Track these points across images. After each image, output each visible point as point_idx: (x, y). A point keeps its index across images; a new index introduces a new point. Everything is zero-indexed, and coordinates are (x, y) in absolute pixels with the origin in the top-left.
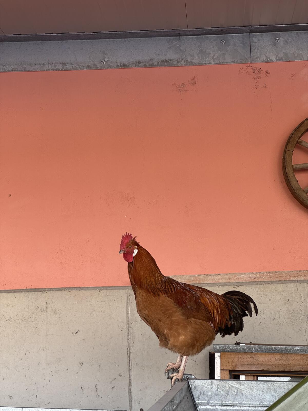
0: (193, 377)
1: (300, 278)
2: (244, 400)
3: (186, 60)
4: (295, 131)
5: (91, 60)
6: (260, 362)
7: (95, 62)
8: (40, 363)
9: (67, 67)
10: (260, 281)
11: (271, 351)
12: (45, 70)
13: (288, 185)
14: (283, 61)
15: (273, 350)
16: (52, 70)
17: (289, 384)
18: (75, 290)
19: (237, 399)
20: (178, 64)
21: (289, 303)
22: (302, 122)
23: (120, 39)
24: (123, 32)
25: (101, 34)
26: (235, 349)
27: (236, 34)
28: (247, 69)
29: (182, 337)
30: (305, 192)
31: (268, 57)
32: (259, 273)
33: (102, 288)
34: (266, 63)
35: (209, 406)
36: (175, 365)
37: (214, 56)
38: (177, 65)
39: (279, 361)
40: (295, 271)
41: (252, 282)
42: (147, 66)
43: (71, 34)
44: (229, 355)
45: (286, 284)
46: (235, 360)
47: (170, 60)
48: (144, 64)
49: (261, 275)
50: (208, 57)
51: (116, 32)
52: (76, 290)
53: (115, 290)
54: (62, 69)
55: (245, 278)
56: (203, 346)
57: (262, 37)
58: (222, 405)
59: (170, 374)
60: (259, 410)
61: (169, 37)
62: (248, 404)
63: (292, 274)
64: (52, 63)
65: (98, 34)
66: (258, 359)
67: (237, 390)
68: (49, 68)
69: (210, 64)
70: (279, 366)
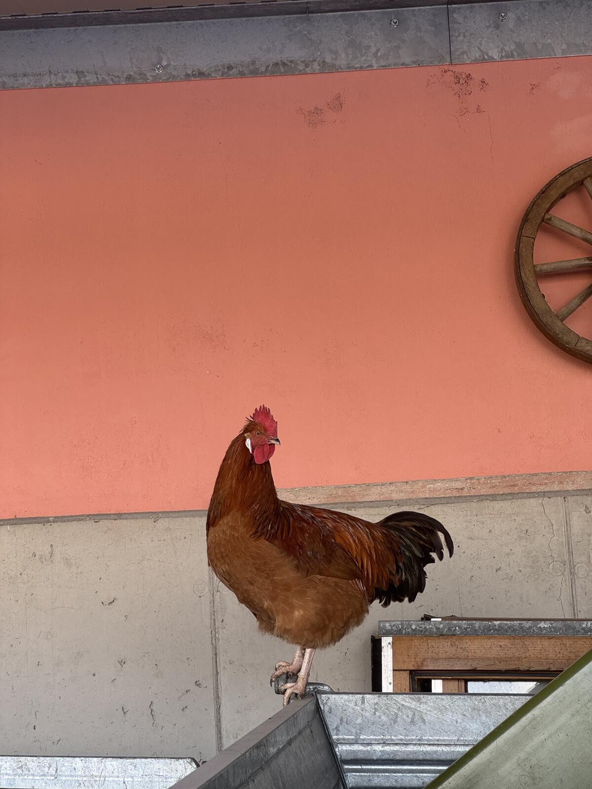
0: (326, 688)
1: (551, 486)
2: (428, 732)
3: (323, 60)
4: (538, 198)
5: (134, 65)
6: (470, 653)
7: (143, 69)
8: (40, 663)
9: (88, 78)
10: (472, 494)
11: (492, 631)
12: (44, 86)
13: (526, 305)
14: (514, 58)
15: (495, 630)
16: (56, 85)
17: (516, 700)
18: (107, 519)
19: (413, 731)
20: (307, 69)
21: (527, 537)
22: (552, 180)
23: (192, 22)
24: (195, 7)
25: (151, 12)
26: (421, 629)
27: (421, 6)
28: (443, 75)
29: (299, 612)
30: (560, 318)
31: (483, 51)
32: (471, 479)
33: (160, 515)
34: (479, 64)
35: (358, 745)
36: (291, 667)
37: (378, 52)
38: (305, 70)
39: (507, 652)
40: (541, 474)
41: (455, 497)
42: (245, 73)
43: (93, 14)
44: (409, 641)
45: (522, 500)
46: (421, 651)
47: (291, 62)
48: (239, 70)
49: (474, 483)
50: (366, 53)
51: (183, 7)
52: (110, 519)
53: (185, 519)
54: (76, 84)
55: (443, 489)
56: (344, 627)
57: (471, 11)
58: (385, 743)
59: (281, 683)
60: (458, 751)
61: (287, 16)
62: (435, 740)
63: (534, 480)
64: (58, 73)
65: (148, 12)
66: (467, 649)
67: (412, 713)
68: (51, 82)
69: (370, 69)
70: (506, 661)
